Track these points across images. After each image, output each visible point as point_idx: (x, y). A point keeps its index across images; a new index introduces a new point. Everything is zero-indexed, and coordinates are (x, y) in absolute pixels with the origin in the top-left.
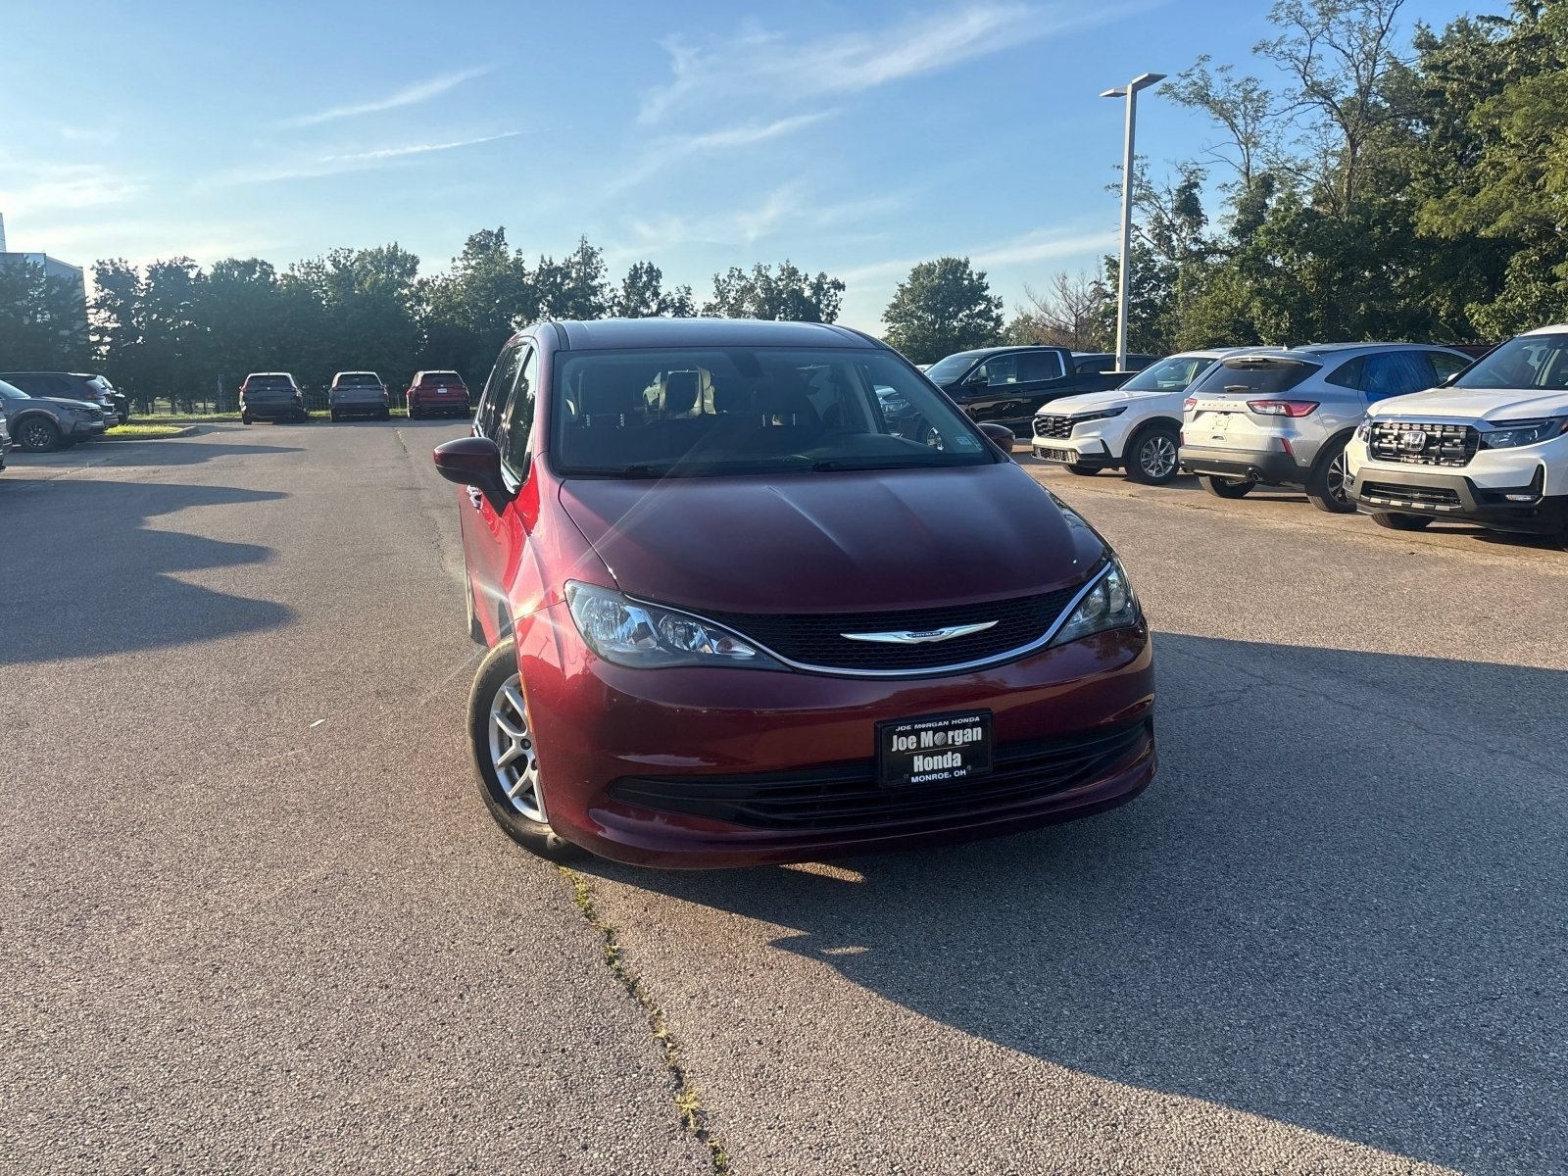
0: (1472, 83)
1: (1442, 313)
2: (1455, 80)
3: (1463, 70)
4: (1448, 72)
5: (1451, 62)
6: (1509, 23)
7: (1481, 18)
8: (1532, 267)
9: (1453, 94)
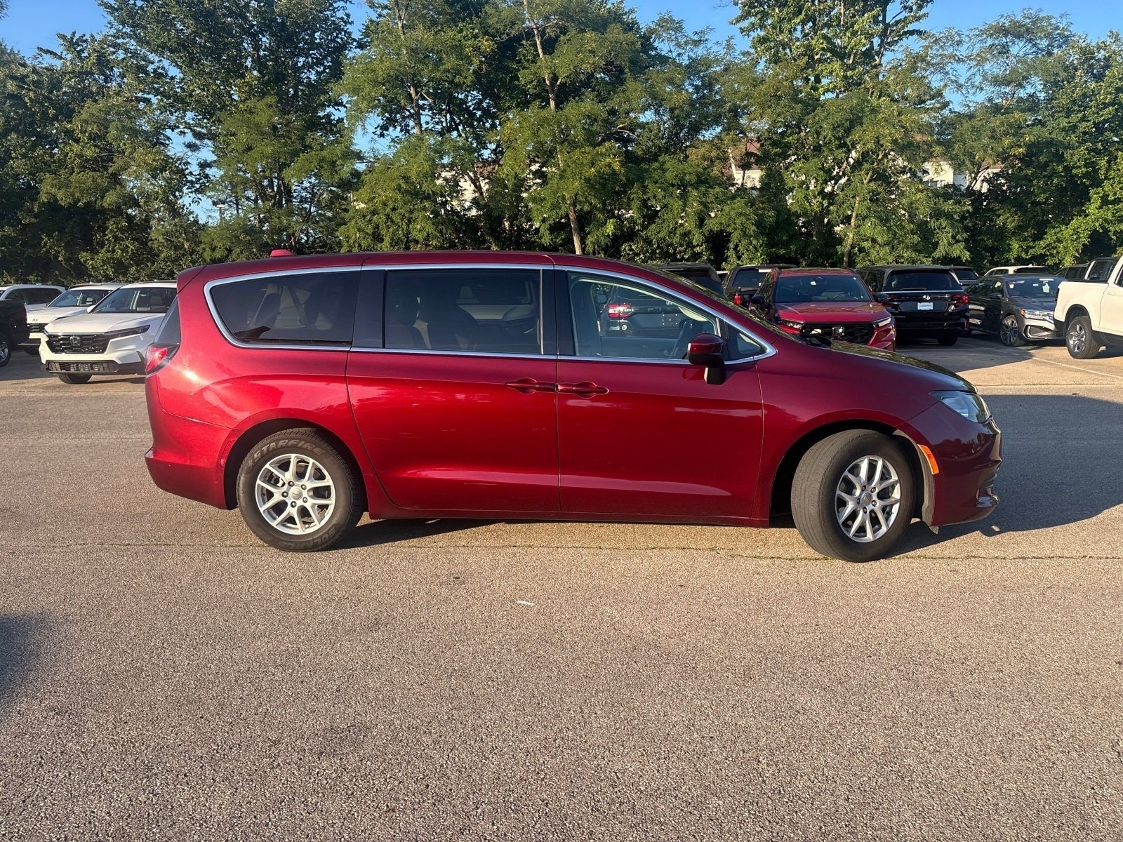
0: (44, 95)
1: (60, 259)
2: (30, 90)
3: (37, 84)
4: (24, 82)
5: (27, 76)
6: (61, 58)
7: (41, 49)
8: (122, 230)
9: (30, 99)
